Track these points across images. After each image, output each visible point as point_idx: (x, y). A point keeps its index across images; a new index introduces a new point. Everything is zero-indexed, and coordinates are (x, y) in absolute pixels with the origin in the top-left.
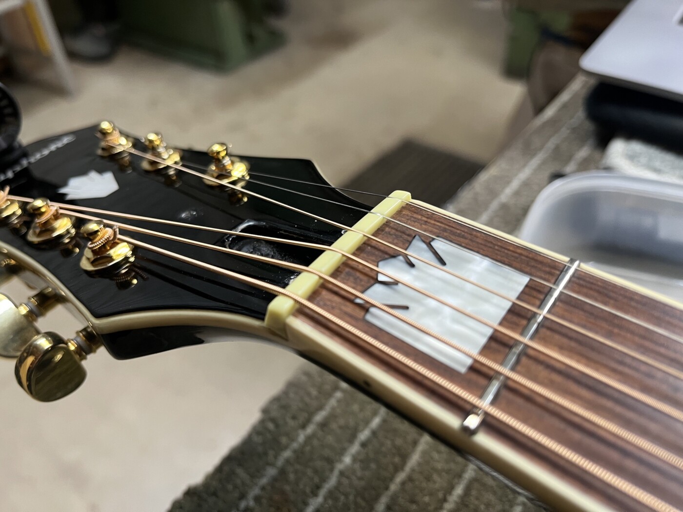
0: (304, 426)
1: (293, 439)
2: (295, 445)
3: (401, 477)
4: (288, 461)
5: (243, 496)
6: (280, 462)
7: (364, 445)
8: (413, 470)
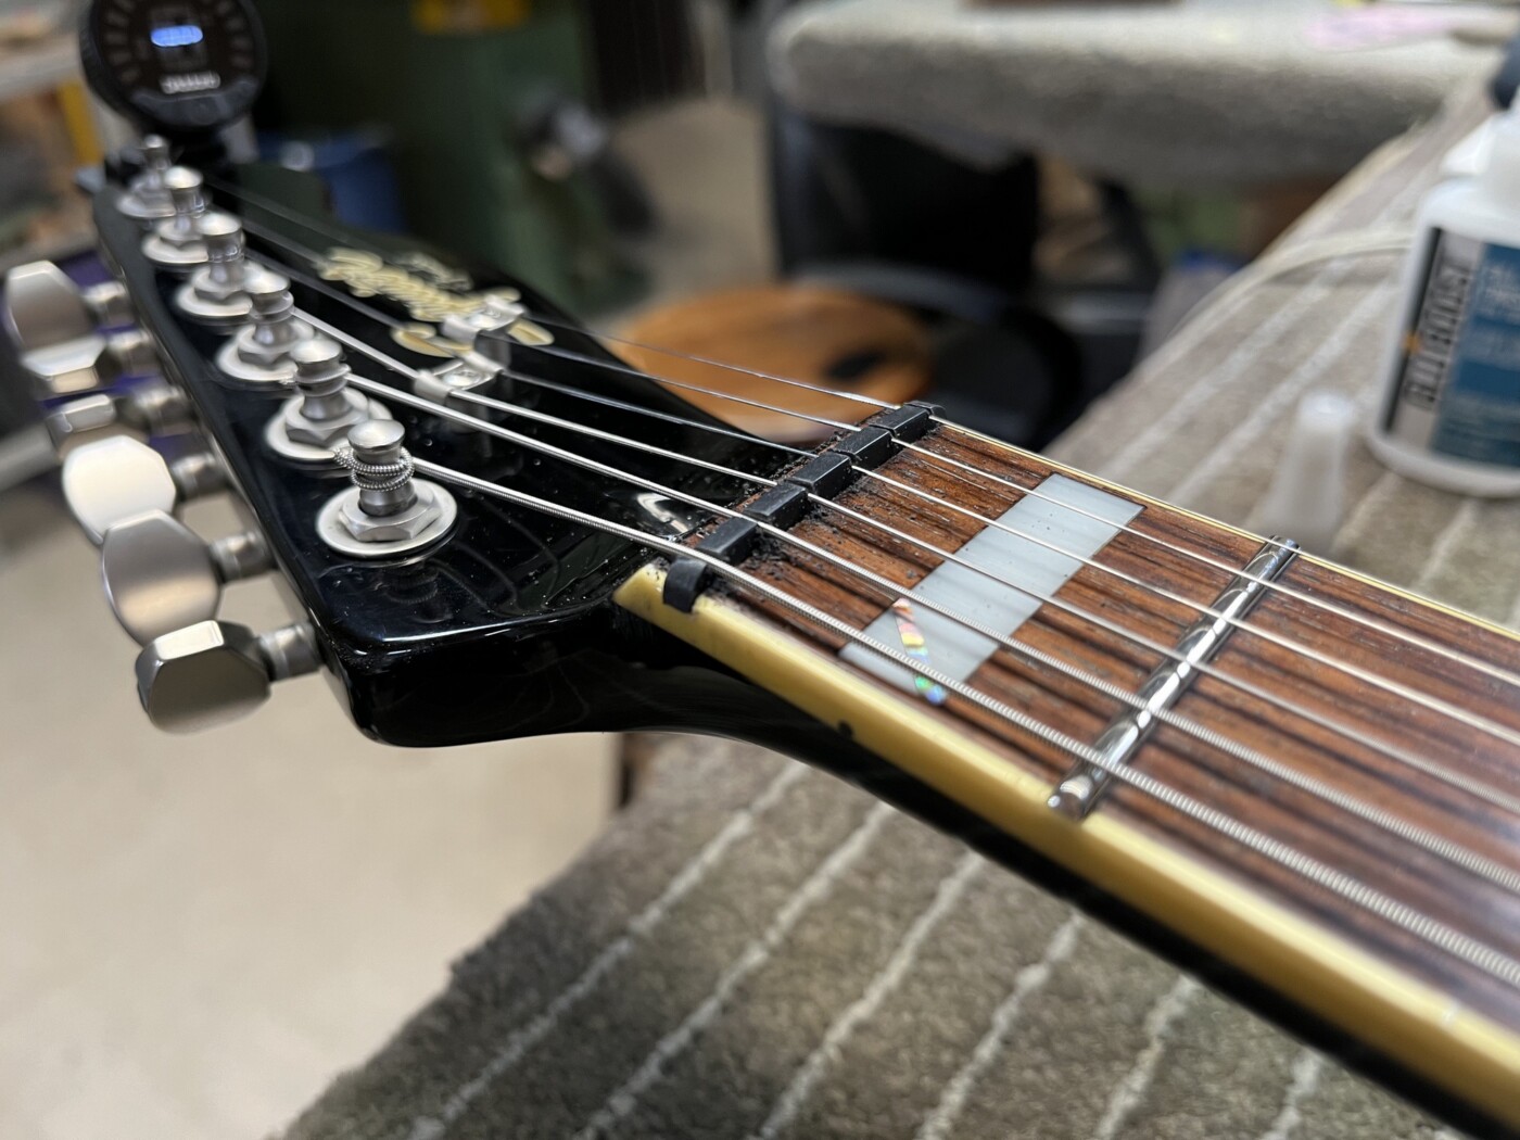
0: (522, 1022)
2: (497, 1066)
7: (669, 1067)
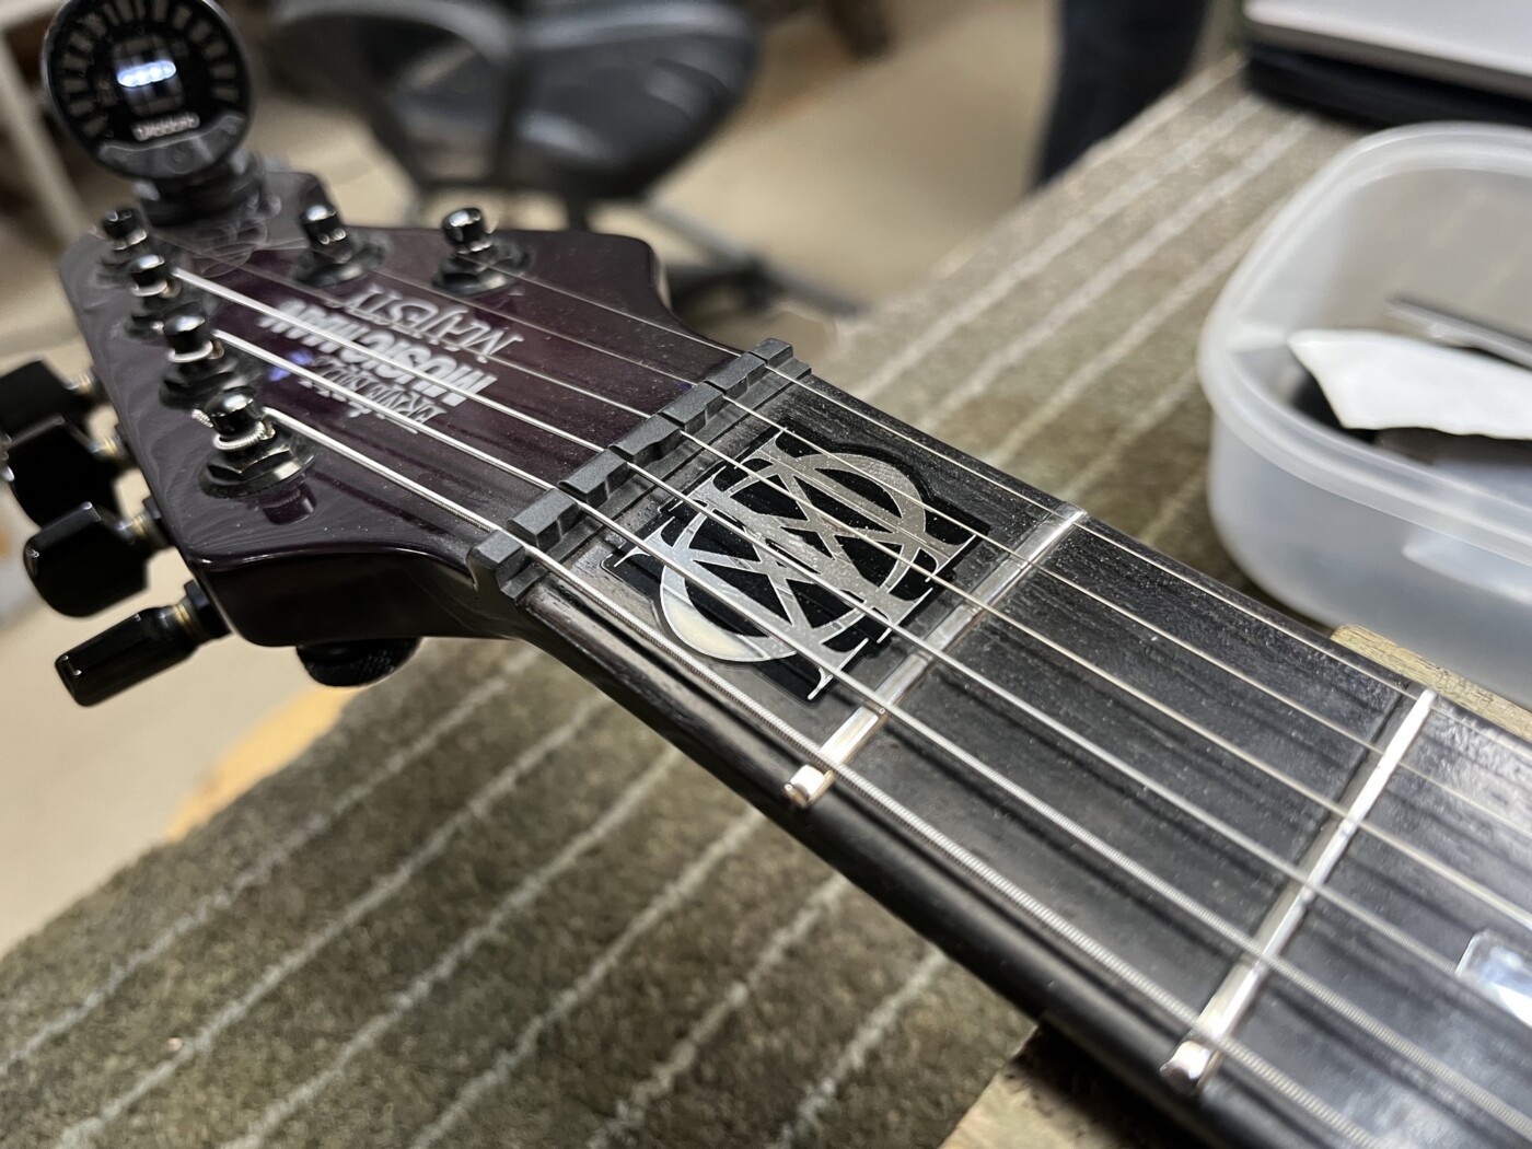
1: (377, 763)
3: (582, 842)
4: (358, 807)
5: (247, 865)
6: (340, 806)
8: (611, 834)
